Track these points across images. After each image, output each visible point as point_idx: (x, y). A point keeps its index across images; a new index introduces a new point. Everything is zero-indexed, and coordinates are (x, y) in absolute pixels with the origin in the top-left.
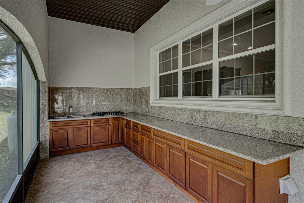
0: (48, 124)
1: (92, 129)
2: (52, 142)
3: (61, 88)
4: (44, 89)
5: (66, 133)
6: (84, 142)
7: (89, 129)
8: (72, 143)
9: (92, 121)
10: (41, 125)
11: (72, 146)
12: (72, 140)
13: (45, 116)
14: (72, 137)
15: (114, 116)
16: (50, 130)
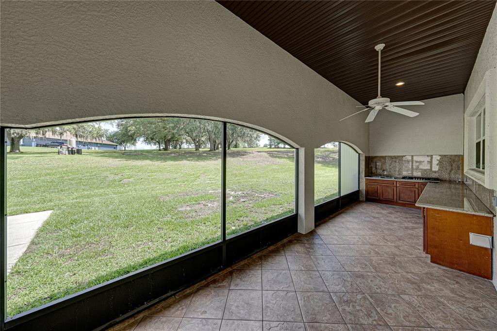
0: (365, 180)
1: (398, 188)
2: (367, 192)
3: (378, 157)
4: (363, 158)
5: (376, 187)
6: (391, 197)
7: (395, 188)
8: (381, 196)
9: (398, 183)
10: (361, 180)
11: (381, 197)
12: (381, 194)
13: (363, 174)
14: (381, 191)
15: (421, 181)
16: (366, 184)
